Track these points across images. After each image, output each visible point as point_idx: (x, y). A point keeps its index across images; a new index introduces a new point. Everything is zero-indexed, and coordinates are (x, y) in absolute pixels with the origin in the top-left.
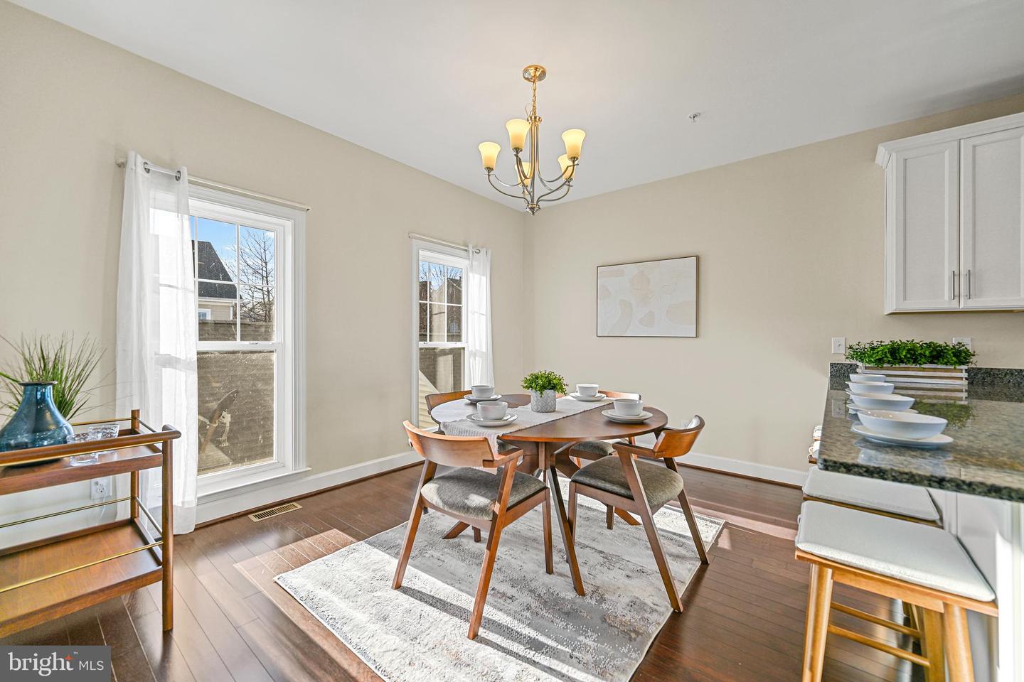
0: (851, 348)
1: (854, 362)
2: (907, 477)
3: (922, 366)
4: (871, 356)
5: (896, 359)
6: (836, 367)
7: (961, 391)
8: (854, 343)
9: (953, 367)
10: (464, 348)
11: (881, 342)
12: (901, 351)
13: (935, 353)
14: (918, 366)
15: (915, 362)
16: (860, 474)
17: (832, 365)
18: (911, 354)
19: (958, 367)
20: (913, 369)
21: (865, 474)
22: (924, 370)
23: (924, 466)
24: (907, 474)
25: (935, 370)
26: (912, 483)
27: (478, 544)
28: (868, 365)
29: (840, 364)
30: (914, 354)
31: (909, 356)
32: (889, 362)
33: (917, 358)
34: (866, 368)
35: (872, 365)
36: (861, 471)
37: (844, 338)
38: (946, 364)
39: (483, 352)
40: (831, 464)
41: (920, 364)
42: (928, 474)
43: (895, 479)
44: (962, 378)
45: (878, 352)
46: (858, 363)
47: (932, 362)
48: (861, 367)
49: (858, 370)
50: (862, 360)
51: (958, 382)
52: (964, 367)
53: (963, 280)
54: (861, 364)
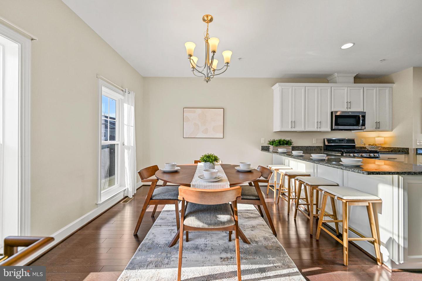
8: (269, 140)
10: (118, 144)
12: (281, 142)
13: (287, 143)
14: (284, 146)
17: (262, 146)
20: (282, 147)
25: (286, 147)
27: (189, 242)
29: (265, 146)
30: (283, 143)
34: (274, 147)
37: (264, 138)
38: (288, 145)
39: (132, 146)
43: (382, 174)
45: (276, 143)
46: (270, 146)
47: (286, 145)
48: (271, 147)
49: (270, 148)
50: (273, 145)
51: (290, 150)
52: (291, 146)
53: (294, 123)
54: (272, 146)
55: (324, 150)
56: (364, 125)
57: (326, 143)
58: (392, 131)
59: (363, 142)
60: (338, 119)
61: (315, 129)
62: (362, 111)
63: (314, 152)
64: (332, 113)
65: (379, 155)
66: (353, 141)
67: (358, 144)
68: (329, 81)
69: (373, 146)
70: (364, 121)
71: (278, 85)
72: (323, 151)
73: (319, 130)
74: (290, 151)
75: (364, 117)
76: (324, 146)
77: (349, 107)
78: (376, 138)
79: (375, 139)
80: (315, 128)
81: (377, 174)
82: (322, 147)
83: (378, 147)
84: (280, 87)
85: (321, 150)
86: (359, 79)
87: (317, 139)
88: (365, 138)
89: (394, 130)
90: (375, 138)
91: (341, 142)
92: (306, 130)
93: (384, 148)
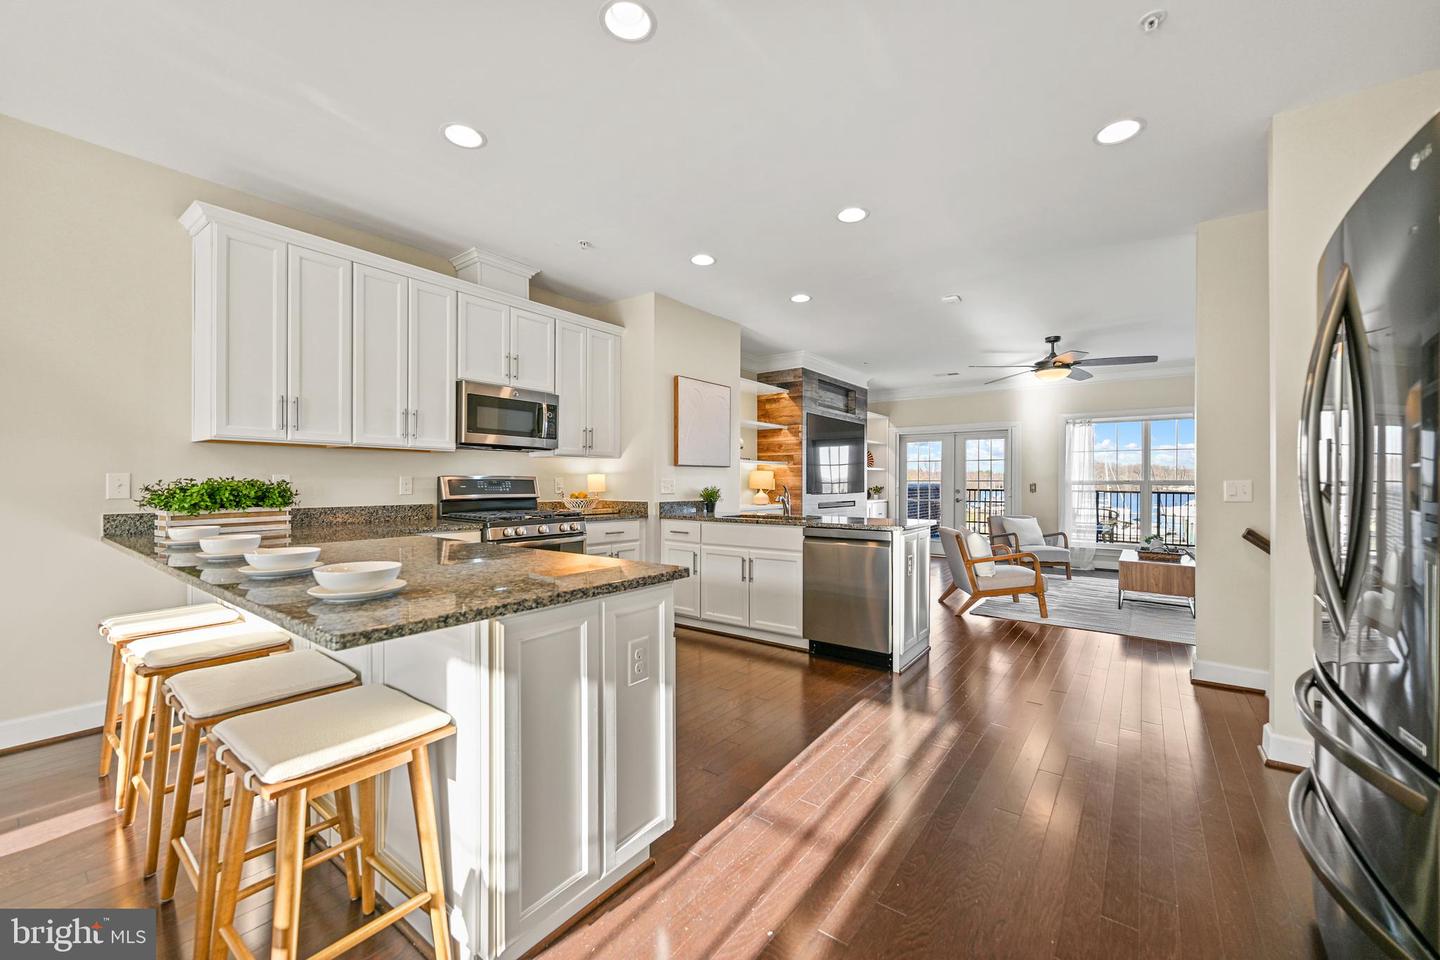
0: (147, 489)
1: (149, 510)
2: (421, 625)
3: (246, 511)
4: (183, 501)
5: (215, 503)
6: (114, 521)
7: (285, 537)
8: (152, 483)
9: (277, 509)
11: (192, 480)
12: (222, 492)
13: (260, 494)
14: (241, 511)
15: (238, 505)
16: (381, 639)
17: (107, 518)
18: (234, 495)
19: (283, 509)
20: (235, 516)
21: (385, 637)
22: (248, 515)
23: (392, 615)
24: (421, 622)
25: (258, 514)
26: (425, 630)
28: (177, 514)
29: (122, 515)
30: (238, 495)
31: (232, 498)
32: (207, 508)
33: (240, 500)
34: (173, 518)
35: (185, 513)
36: (381, 635)
37: (128, 475)
38: (272, 506)
40: (349, 638)
41: (244, 508)
42: (436, 616)
43: (412, 632)
44: (286, 521)
45: (191, 495)
46: (158, 512)
47: (257, 505)
48: (163, 518)
49: (156, 522)
50: (167, 506)
51: (282, 526)
52: (288, 509)
53: (291, 408)
54: (164, 513)
55: (439, 518)
56: (553, 435)
57: (446, 495)
58: (620, 457)
59: (559, 489)
60: (479, 408)
61: (396, 440)
62: (550, 390)
63: (401, 527)
64: (458, 384)
65: (584, 527)
66: (528, 484)
67: (543, 495)
68: (460, 273)
69: (579, 500)
70: (553, 421)
71: (199, 211)
72: (435, 520)
73: (410, 444)
74: (282, 533)
75: (553, 409)
76: (438, 505)
77: (513, 373)
78: (589, 476)
79: (586, 478)
80: (395, 434)
81: (391, 637)
82: (431, 506)
83: (592, 502)
84: (215, 226)
85: (429, 518)
86: (542, 289)
87: (413, 479)
88: (566, 476)
89: (624, 455)
90: (586, 475)
91: (494, 488)
92: (356, 442)
93: (606, 504)
